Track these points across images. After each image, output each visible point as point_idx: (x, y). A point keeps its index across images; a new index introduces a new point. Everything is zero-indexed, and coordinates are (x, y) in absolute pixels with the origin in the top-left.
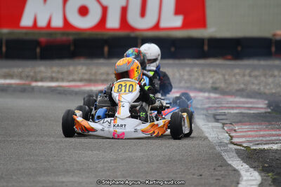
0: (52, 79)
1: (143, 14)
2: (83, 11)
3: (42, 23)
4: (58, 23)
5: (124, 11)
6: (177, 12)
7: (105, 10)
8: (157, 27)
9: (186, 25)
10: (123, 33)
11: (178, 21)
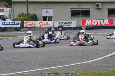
0: (90, 33)
1: (103, 23)
2: (94, 22)
3: (88, 24)
4: (91, 24)
5: (101, 22)
6: (108, 22)
7: (98, 22)
8: (105, 24)
9: (110, 24)
10: (100, 25)
11: (109, 23)
